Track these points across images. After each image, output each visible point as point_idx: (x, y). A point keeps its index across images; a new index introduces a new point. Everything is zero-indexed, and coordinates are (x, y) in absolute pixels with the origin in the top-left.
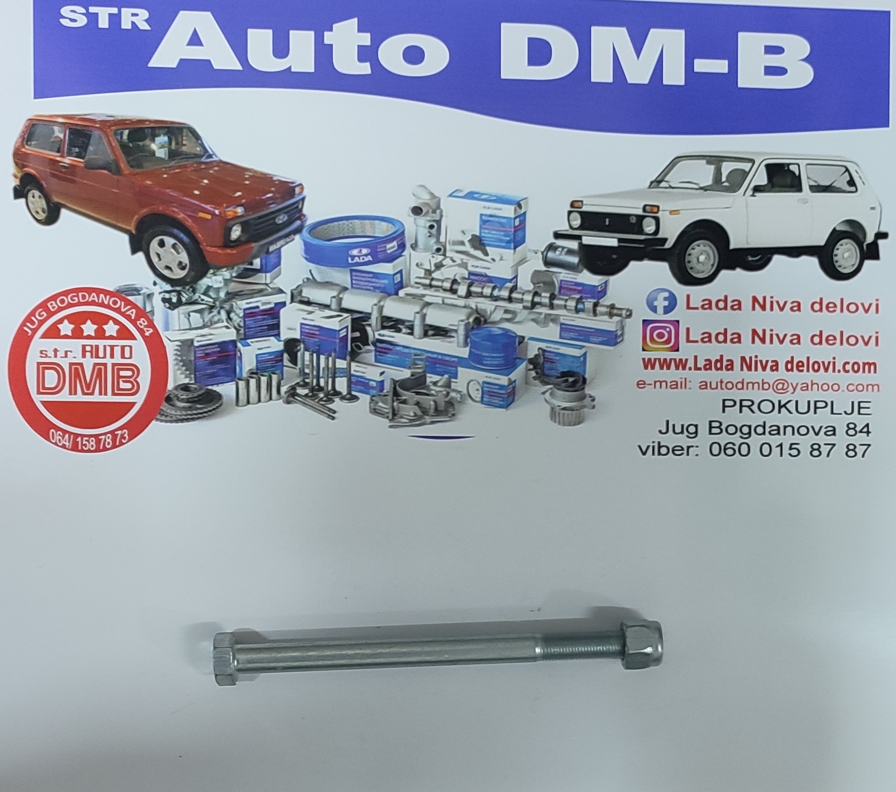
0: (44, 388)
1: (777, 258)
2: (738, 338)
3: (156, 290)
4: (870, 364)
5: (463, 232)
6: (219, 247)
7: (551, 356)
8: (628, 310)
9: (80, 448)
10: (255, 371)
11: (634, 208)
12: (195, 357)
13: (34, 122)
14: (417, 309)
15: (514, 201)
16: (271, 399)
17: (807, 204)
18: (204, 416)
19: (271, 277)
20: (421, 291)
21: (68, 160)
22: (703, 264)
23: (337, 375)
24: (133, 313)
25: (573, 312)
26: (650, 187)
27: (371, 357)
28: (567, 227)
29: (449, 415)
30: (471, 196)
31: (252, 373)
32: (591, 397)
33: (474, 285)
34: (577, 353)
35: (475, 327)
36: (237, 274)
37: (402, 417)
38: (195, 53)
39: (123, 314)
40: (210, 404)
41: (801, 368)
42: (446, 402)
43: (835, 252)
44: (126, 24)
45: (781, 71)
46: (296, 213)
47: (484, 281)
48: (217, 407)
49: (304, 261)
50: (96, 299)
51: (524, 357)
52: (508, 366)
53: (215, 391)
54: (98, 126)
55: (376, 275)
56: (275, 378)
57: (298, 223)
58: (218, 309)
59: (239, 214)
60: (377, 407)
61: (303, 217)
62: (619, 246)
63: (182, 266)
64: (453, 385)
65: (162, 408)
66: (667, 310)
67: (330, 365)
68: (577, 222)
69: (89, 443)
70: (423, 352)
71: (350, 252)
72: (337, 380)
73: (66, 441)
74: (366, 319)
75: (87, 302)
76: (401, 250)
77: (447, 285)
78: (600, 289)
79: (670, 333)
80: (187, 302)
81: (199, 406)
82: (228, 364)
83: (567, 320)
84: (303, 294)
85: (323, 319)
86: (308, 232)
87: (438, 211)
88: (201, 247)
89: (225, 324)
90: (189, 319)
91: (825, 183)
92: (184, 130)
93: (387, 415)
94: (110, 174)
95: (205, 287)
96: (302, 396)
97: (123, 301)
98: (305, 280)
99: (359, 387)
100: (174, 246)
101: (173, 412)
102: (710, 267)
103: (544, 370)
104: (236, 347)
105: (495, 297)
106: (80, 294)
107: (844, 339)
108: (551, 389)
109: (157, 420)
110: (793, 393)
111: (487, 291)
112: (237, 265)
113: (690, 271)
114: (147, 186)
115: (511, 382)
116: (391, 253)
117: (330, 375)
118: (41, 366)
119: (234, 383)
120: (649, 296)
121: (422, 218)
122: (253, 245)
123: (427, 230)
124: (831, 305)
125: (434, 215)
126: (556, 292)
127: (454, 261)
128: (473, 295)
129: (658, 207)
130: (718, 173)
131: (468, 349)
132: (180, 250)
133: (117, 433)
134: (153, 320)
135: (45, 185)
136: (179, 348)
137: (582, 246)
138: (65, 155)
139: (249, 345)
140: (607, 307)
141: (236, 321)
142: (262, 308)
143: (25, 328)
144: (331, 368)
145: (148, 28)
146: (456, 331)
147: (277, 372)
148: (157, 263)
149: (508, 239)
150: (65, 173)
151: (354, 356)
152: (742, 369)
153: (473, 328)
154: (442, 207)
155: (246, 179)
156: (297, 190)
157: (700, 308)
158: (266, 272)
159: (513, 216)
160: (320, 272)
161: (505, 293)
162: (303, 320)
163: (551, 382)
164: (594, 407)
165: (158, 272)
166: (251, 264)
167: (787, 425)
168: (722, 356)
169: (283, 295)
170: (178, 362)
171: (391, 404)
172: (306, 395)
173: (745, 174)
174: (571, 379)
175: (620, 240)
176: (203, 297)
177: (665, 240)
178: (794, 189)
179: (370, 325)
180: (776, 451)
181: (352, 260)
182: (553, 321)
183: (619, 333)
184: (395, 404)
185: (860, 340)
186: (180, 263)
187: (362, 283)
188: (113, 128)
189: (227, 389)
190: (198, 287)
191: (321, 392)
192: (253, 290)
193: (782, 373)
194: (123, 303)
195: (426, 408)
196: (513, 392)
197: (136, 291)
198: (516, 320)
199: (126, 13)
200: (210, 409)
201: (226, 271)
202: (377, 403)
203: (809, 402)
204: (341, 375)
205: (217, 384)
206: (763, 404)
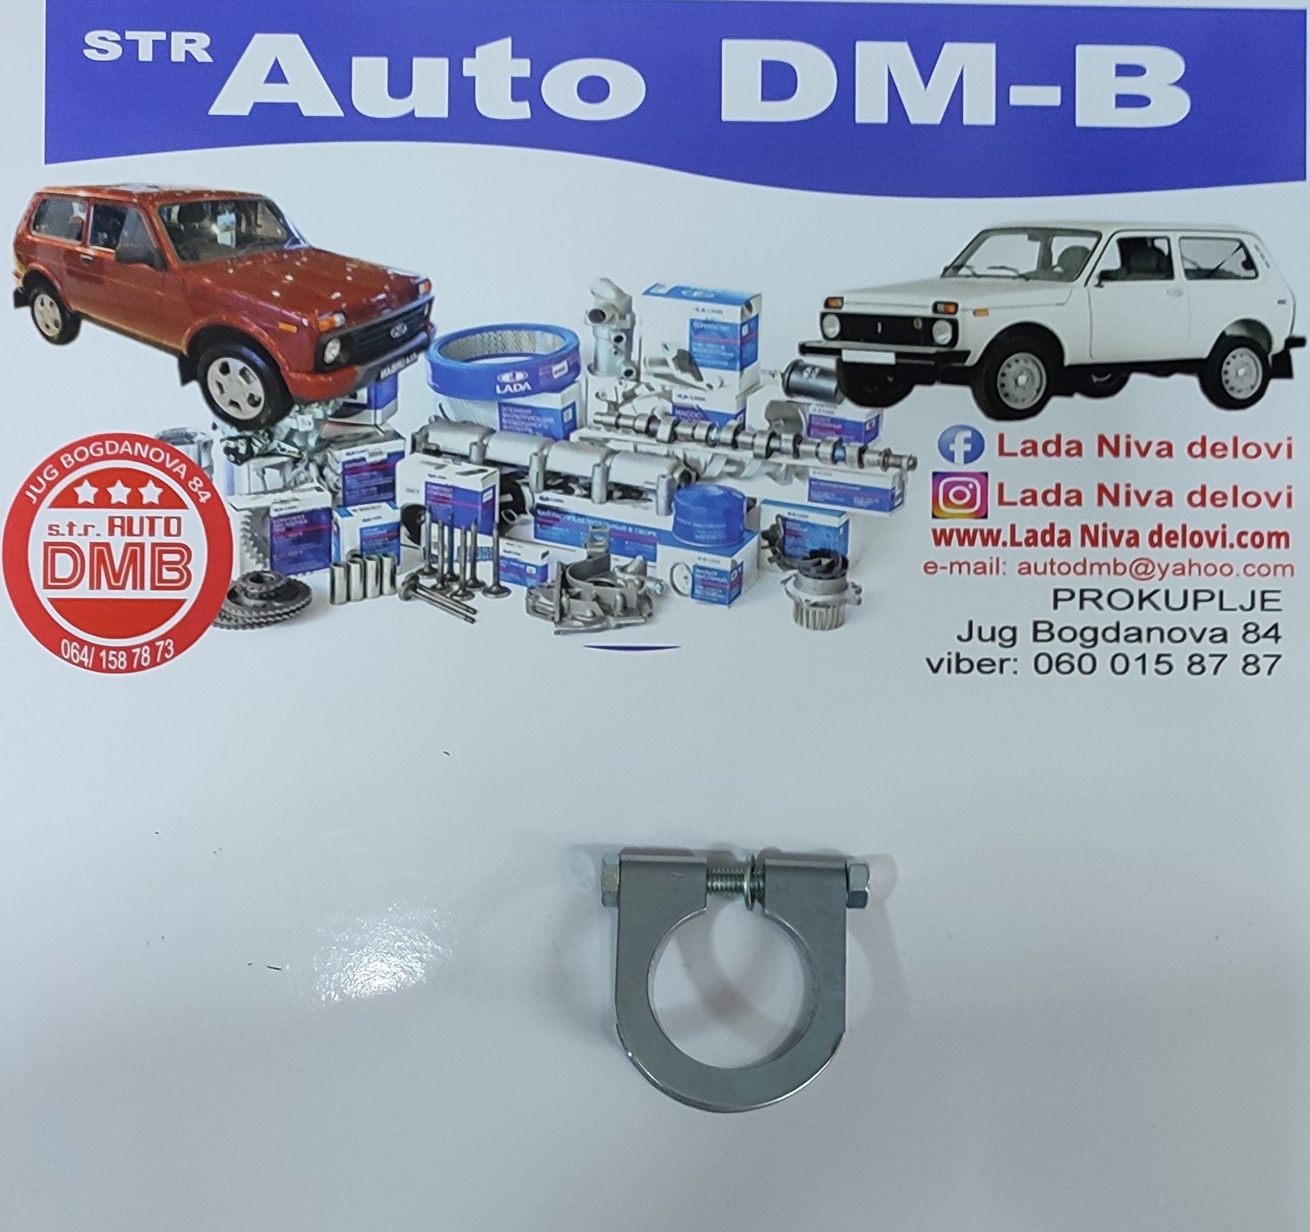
0: (54, 579)
1: (1135, 378)
2: (1077, 498)
3: (216, 436)
4: (1279, 535)
5: (666, 347)
6: (307, 373)
7: (796, 528)
8: (910, 458)
9: (104, 667)
10: (359, 553)
11: (919, 306)
12: (272, 534)
13: (45, 197)
14: (598, 460)
15: (741, 300)
16: (381, 593)
17: (1182, 297)
18: (285, 619)
19: (383, 413)
20: (603, 433)
21: (92, 251)
22: (1024, 389)
23: (479, 557)
24: (182, 470)
25: (829, 461)
26: (943, 275)
27: (529, 530)
28: (820, 337)
29: (644, 615)
30: (676, 293)
31: (354, 556)
32: (854, 586)
33: (681, 424)
34: (834, 522)
35: (683, 485)
36: (334, 411)
37: (574, 619)
38: (276, 94)
39: (169, 472)
40: (294, 601)
41: (1173, 542)
42: (639, 596)
43: (1225, 367)
44: (177, 56)
45: (1140, 101)
46: (420, 321)
47: (696, 418)
48: (303, 606)
49: (432, 391)
50: (130, 451)
51: (755, 531)
52: (732, 542)
53: (301, 583)
54: (135, 200)
55: (536, 411)
56: (387, 561)
57: (423, 336)
58: (307, 461)
59: (338, 325)
60: (537, 604)
61: (429, 328)
62: (897, 364)
63: (253, 401)
64: (650, 572)
65: (223, 607)
66: (970, 457)
67: (469, 543)
68: (834, 329)
69: (118, 659)
70: (606, 524)
71: (498, 378)
72: (479, 564)
73: (84, 657)
74: (522, 475)
75: (118, 453)
76: (573, 374)
77: (641, 424)
78: (868, 428)
79: (973, 492)
80: (261, 453)
81: (277, 604)
82: (318, 543)
83: (819, 473)
84: (430, 440)
85: (459, 476)
86: (437, 350)
87: (628, 317)
88: (282, 372)
89: (318, 485)
90: (263, 478)
91: (1210, 265)
92: (260, 205)
93: (551, 615)
94: (151, 269)
95: (286, 431)
96: (426, 587)
97: (168, 452)
98: (433, 419)
99: (512, 575)
100: (243, 373)
101: (239, 614)
102: (1035, 393)
103: (784, 547)
104: (331, 517)
105: (712, 441)
106: (107, 443)
107: (1238, 498)
108: (795, 575)
109: (216, 625)
110: (1161, 579)
111: (701, 432)
112: (333, 397)
113: (1004, 400)
114: (205, 287)
115: (736, 567)
116: (560, 378)
117: (468, 558)
118: (50, 548)
119: (328, 569)
120: (941, 438)
121: (606, 325)
122: (357, 368)
123: (611, 346)
124: (1218, 447)
125: (623, 322)
126: (804, 433)
127: (651, 389)
128: (679, 438)
129: (956, 305)
130: (1046, 253)
131: (672, 517)
132: (251, 378)
133: (157, 644)
134: (212, 480)
135: (59, 287)
136: (249, 520)
137: (841, 364)
138: (88, 243)
139: (351, 515)
140: (880, 454)
141: (332, 479)
142: (369, 460)
143: (28, 494)
144: (471, 547)
145: (209, 59)
146: (654, 492)
147: (392, 554)
148: (217, 396)
149: (732, 355)
150: (86, 269)
151: (503, 529)
152: (1083, 544)
153: (679, 487)
154: (634, 309)
155: (349, 274)
156: (422, 288)
157: (1019, 454)
158: (376, 408)
159: (738, 321)
160: (454, 407)
161: (727, 436)
162: (430, 478)
163: (796, 565)
164: (859, 602)
165: (219, 411)
166: (355, 396)
167: (1152, 626)
168: (1052, 526)
169: (401, 441)
170: (248, 541)
171: (558, 601)
172: (434, 588)
173: (1086, 254)
174: (825, 561)
175: (899, 355)
176: (284, 445)
177: (966, 354)
178: (1163, 276)
179: (527, 484)
180: (1136, 666)
181: (502, 389)
182: (798, 475)
183: (897, 492)
184: (564, 599)
185: (1264, 499)
186: (251, 397)
187: (515, 423)
188: (157, 204)
189: (317, 580)
190: (277, 431)
191: (454, 583)
192: (356, 434)
193: (1144, 547)
194: (168, 455)
195: (610, 606)
196: (738, 580)
197: (187, 438)
198: (744, 474)
199: (178, 38)
200: (293, 608)
201: (317, 407)
202: (537, 597)
203: (1186, 593)
204: (484, 557)
205: (304, 572)
206: (1114, 596)
